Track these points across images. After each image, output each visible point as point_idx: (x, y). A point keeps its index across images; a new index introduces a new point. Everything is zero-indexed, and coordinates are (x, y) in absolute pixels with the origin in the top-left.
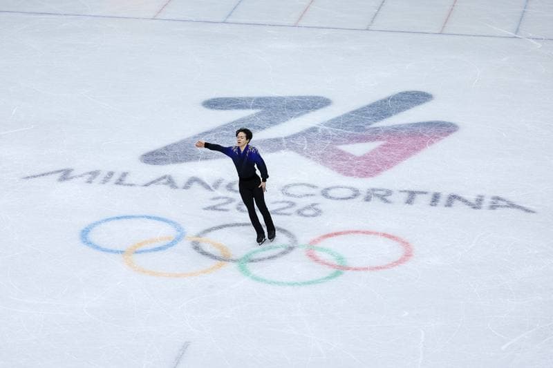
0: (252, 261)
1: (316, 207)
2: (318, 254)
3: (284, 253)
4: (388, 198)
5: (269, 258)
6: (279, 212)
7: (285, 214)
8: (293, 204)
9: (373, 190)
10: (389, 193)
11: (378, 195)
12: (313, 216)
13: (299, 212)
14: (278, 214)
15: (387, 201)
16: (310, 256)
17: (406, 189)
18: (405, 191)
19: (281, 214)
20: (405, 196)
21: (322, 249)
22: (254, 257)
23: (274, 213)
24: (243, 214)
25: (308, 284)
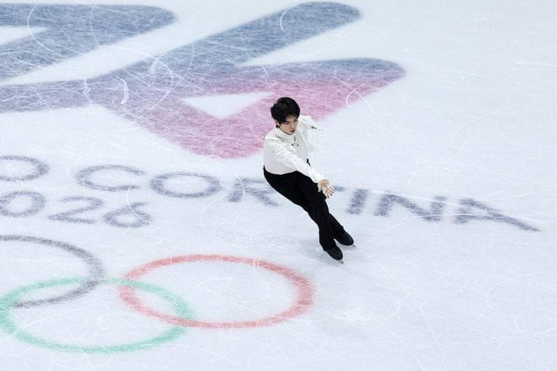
0: (21, 305)
1: (141, 209)
2: (140, 294)
3: (77, 293)
5: (51, 301)
6: (72, 216)
7: (83, 221)
8: (98, 203)
9: (246, 181)
11: (254, 192)
12: (135, 226)
13: (110, 219)
14: (70, 220)
16: (126, 299)
19: (76, 221)
21: (148, 287)
22: (25, 297)
23: (62, 217)
24: (6, 218)
25: (120, 352)
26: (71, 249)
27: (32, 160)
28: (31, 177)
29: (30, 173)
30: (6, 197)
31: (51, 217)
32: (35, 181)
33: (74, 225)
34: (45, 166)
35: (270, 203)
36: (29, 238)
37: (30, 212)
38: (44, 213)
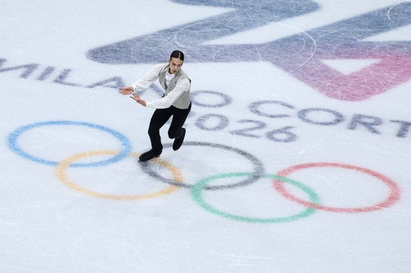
0: (209, 188)
2: (288, 187)
3: (245, 183)
4: (377, 128)
5: (229, 187)
6: (245, 133)
7: (252, 136)
8: (262, 125)
9: (360, 116)
10: (378, 122)
11: (365, 124)
12: (286, 141)
13: (270, 135)
14: (244, 135)
15: (375, 131)
16: (278, 188)
17: (398, 119)
18: (398, 121)
19: (248, 136)
20: (398, 127)
21: (293, 182)
22: (211, 183)
23: (239, 133)
24: (203, 131)
25: (272, 223)
26: (244, 153)
27: (222, 95)
28: (220, 106)
29: (219, 102)
30: (203, 117)
31: (232, 133)
32: (222, 108)
33: (246, 138)
34: (230, 99)
35: (375, 132)
36: (217, 145)
37: (219, 128)
38: (226, 129)
